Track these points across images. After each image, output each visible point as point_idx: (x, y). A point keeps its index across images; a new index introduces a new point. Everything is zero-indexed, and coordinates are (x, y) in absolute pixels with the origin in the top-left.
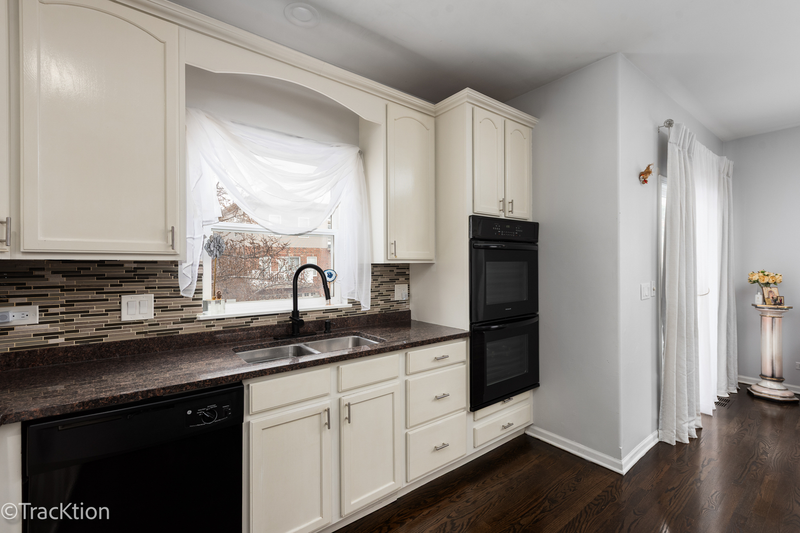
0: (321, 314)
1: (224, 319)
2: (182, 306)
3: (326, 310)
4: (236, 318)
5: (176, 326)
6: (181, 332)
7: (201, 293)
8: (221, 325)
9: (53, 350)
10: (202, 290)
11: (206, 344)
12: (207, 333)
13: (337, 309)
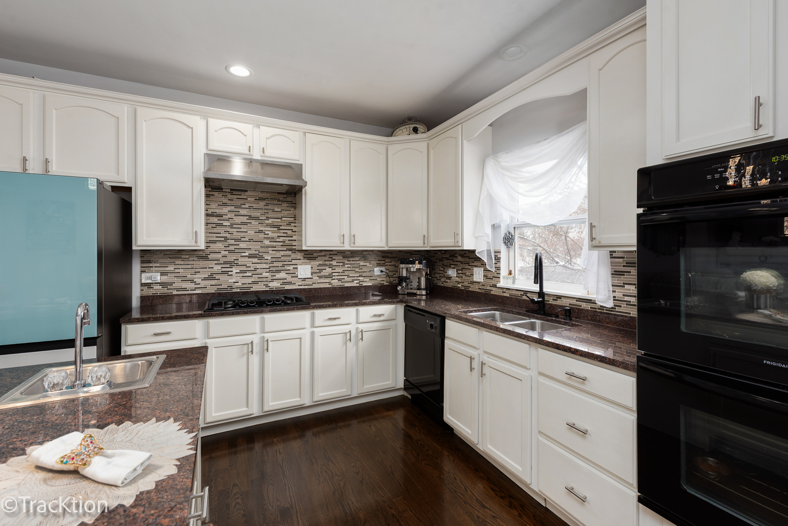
0: (574, 302)
1: (509, 289)
2: (493, 277)
3: (579, 299)
4: (516, 290)
5: (490, 288)
6: (492, 293)
7: (500, 270)
8: (508, 293)
9: (458, 289)
10: (500, 268)
11: (499, 303)
12: (502, 296)
13: (591, 300)
